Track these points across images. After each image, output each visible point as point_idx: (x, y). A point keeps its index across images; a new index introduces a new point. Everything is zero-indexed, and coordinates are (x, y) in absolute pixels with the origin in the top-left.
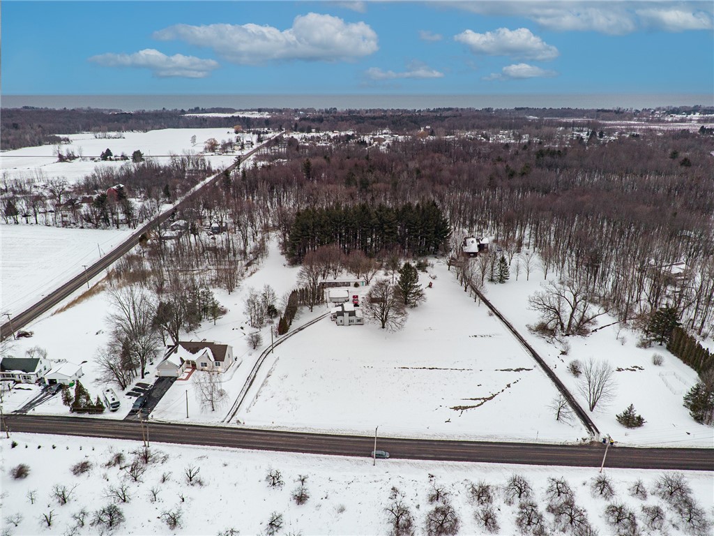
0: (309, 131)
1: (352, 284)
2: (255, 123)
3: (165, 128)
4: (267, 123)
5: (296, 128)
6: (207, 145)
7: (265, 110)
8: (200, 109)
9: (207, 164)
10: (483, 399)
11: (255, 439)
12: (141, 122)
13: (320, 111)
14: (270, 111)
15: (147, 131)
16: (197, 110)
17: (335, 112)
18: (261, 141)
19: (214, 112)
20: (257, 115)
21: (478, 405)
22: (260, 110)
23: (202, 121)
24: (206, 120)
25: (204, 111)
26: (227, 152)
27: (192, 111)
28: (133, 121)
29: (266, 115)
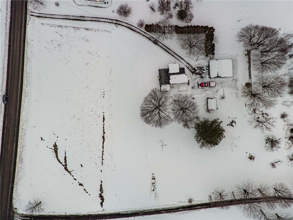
10: (66, 165)
11: (17, 32)
21: (59, 161)
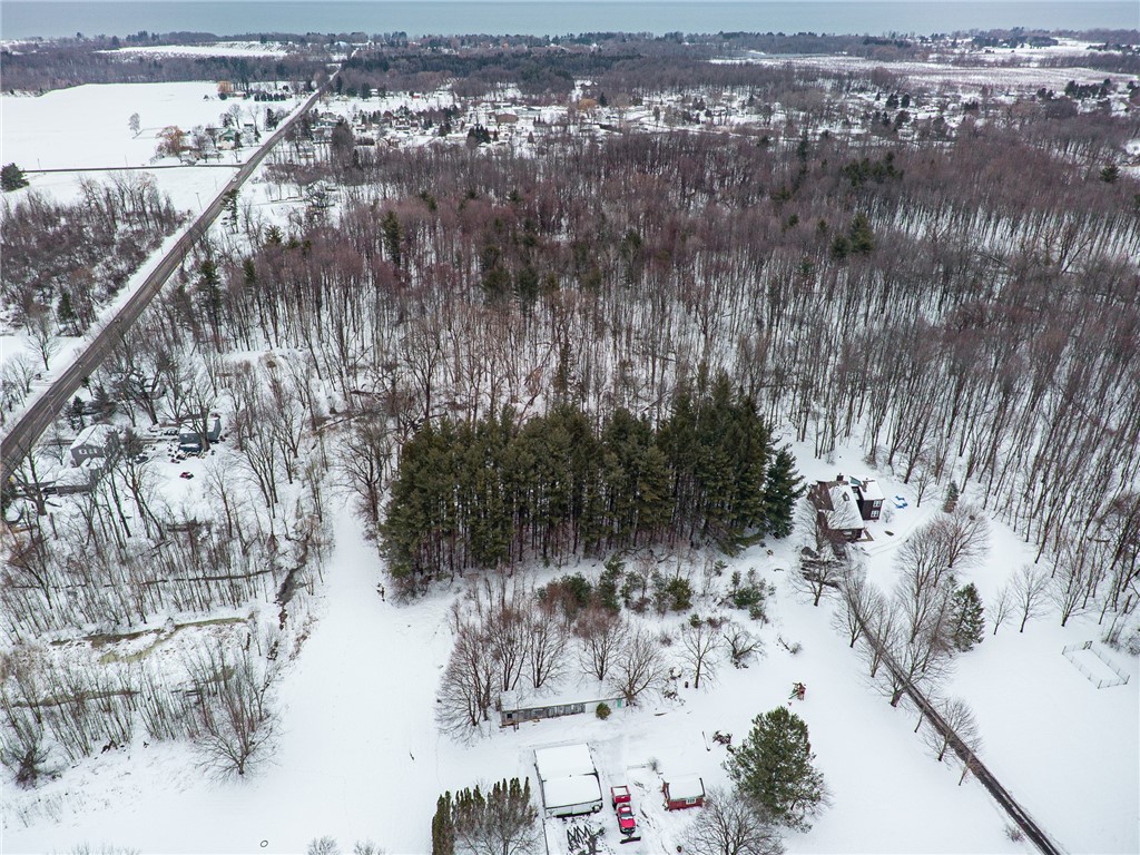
0: (366, 95)
1: (591, 708)
2: (258, 71)
3: (79, 84)
4: (279, 70)
5: (341, 87)
6: (162, 140)
7: (274, 38)
8: (150, 35)
9: (163, 202)
12: (30, 71)
13: (376, 38)
14: (283, 39)
15: (42, 92)
16: (142, 39)
17: (406, 45)
18: (275, 124)
19: (176, 43)
20: (258, 51)
22: (264, 39)
23: (153, 69)
24: (161, 66)
25: (156, 40)
26: (206, 157)
27: (133, 41)
28: (15, 70)
29: (277, 52)
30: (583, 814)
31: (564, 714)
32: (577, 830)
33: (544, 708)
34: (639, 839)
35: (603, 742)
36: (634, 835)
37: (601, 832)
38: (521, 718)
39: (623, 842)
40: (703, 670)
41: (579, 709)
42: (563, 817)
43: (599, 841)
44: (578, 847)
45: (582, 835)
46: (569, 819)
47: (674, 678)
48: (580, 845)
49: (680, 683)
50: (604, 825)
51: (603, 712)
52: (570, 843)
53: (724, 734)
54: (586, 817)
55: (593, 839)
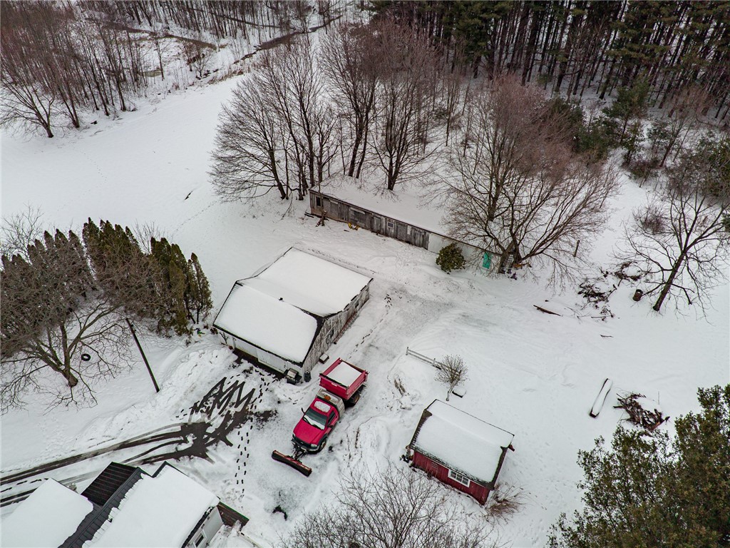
1: (436, 244)
30: (270, 370)
31: (395, 237)
32: (238, 386)
33: (367, 212)
34: (307, 473)
35: (413, 299)
36: (307, 461)
37: (266, 416)
38: (335, 213)
39: (276, 456)
40: (684, 278)
41: (416, 238)
42: (240, 355)
43: (245, 428)
44: (209, 412)
45: (234, 399)
46: (246, 365)
47: (621, 276)
48: (216, 411)
49: (627, 289)
50: (280, 409)
51: (450, 259)
52: (206, 398)
53: (647, 405)
54: (269, 378)
55: (241, 418)
